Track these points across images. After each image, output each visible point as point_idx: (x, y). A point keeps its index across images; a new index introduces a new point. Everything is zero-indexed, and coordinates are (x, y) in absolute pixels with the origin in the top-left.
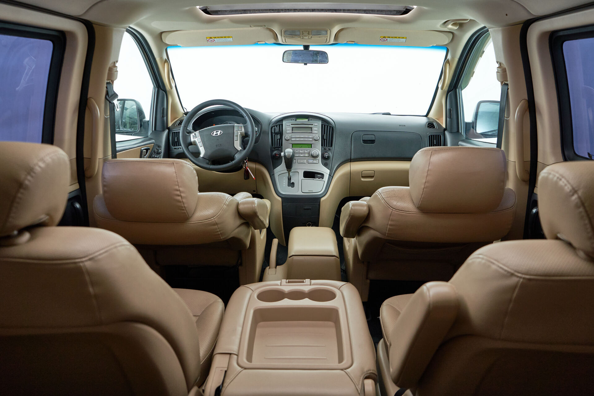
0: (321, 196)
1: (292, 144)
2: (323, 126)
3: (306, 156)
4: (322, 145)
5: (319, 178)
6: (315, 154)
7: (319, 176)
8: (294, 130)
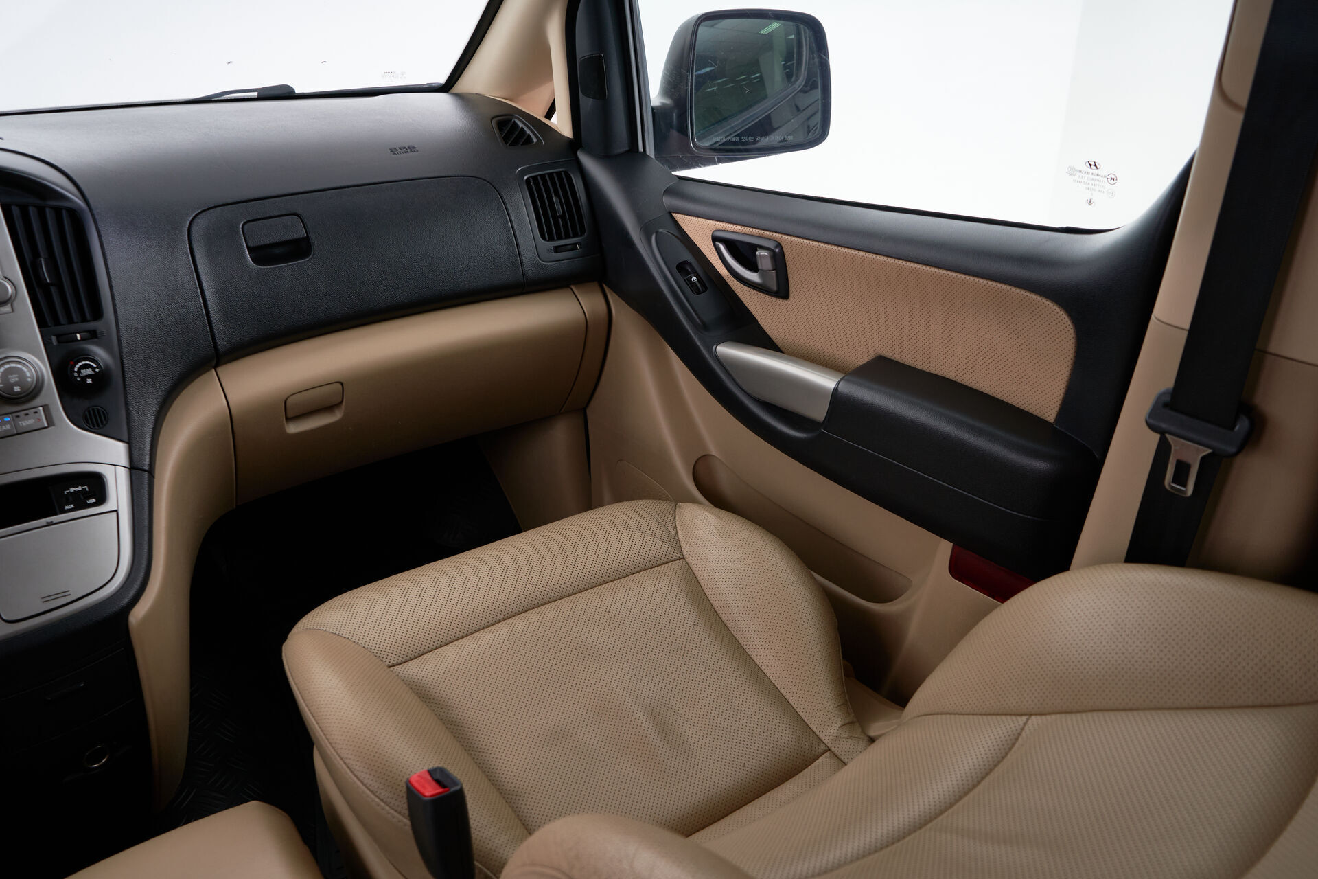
2: (16, 211)
4: (41, 323)
5: (80, 503)
6: (16, 384)
7: (72, 490)
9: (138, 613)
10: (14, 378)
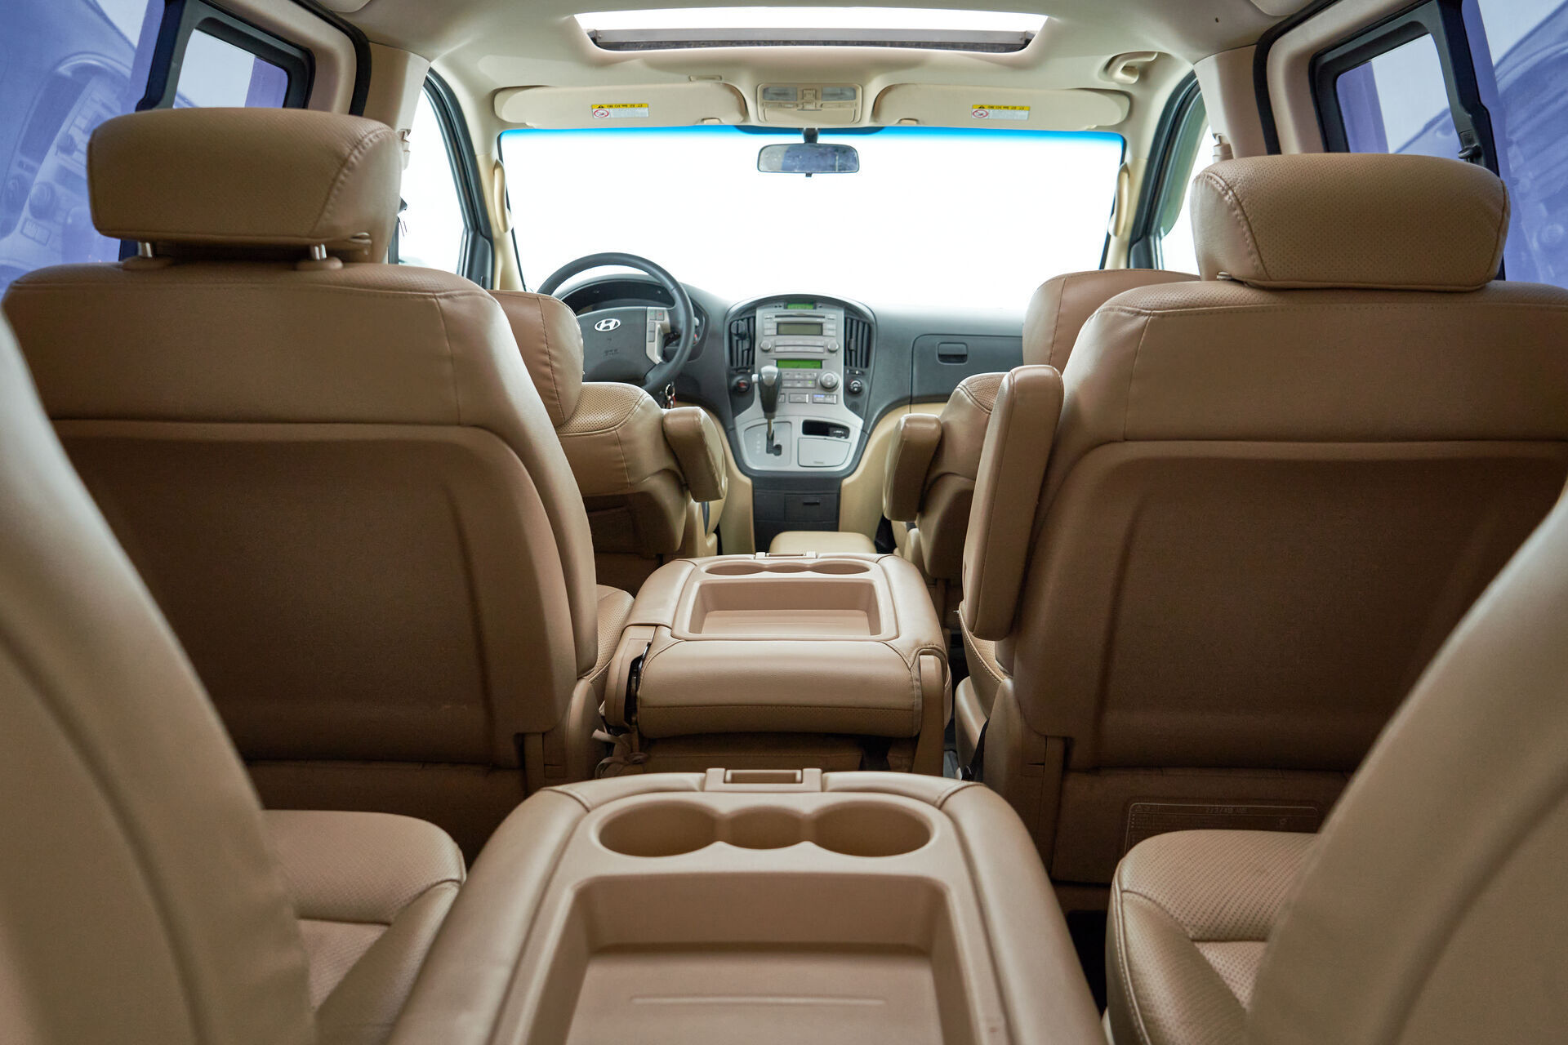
0: (842, 475)
1: (777, 359)
2: (849, 321)
3: (809, 386)
4: (845, 364)
5: (839, 436)
6: (829, 381)
7: (837, 432)
8: (782, 329)
9: (846, 481)
10: (829, 379)
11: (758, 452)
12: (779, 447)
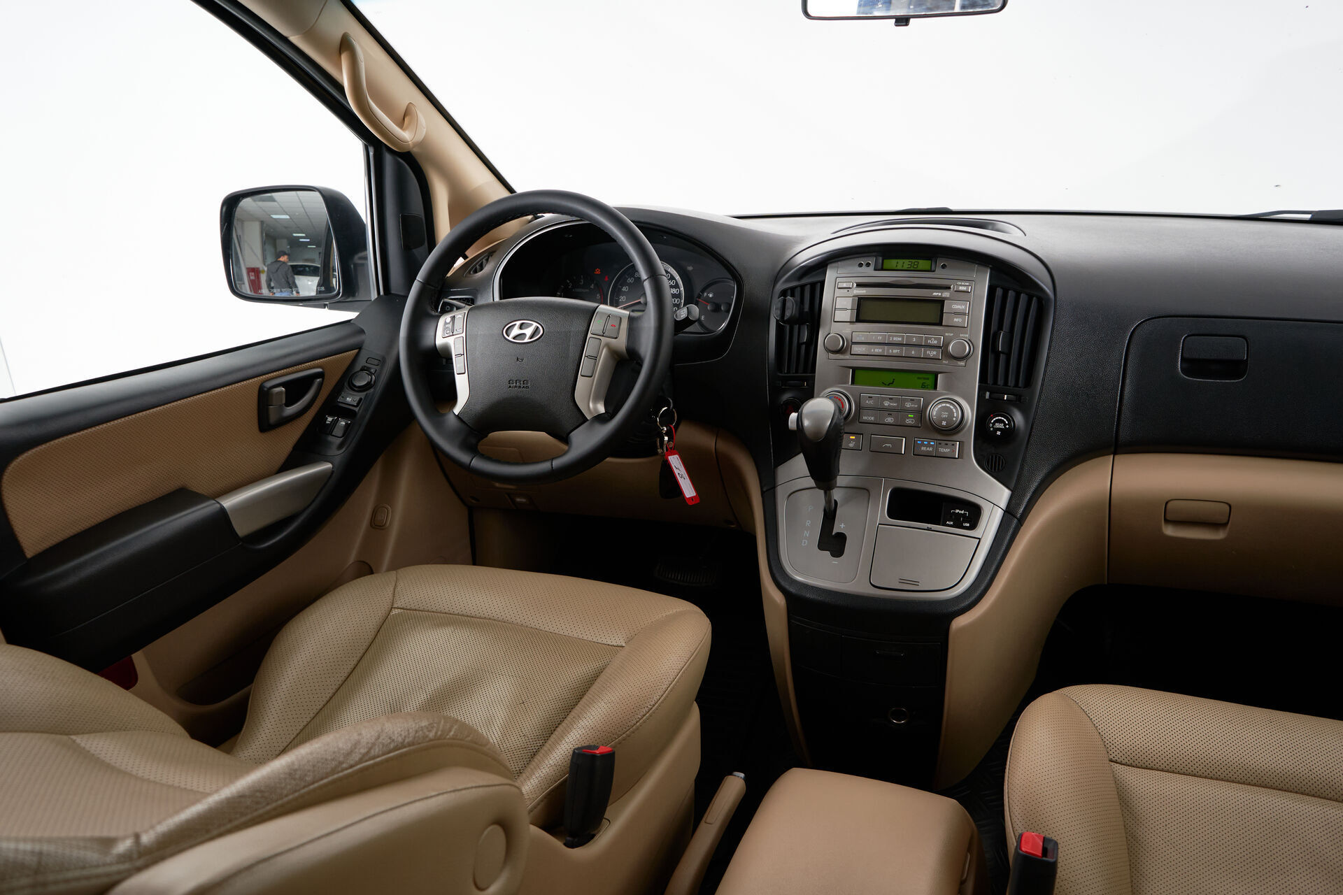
0: (956, 608)
1: (854, 369)
2: (999, 292)
3: (908, 422)
4: (983, 380)
5: (958, 522)
6: (944, 419)
7: (957, 511)
8: (864, 311)
9: (959, 622)
10: (945, 415)
11: (805, 543)
12: (842, 538)
